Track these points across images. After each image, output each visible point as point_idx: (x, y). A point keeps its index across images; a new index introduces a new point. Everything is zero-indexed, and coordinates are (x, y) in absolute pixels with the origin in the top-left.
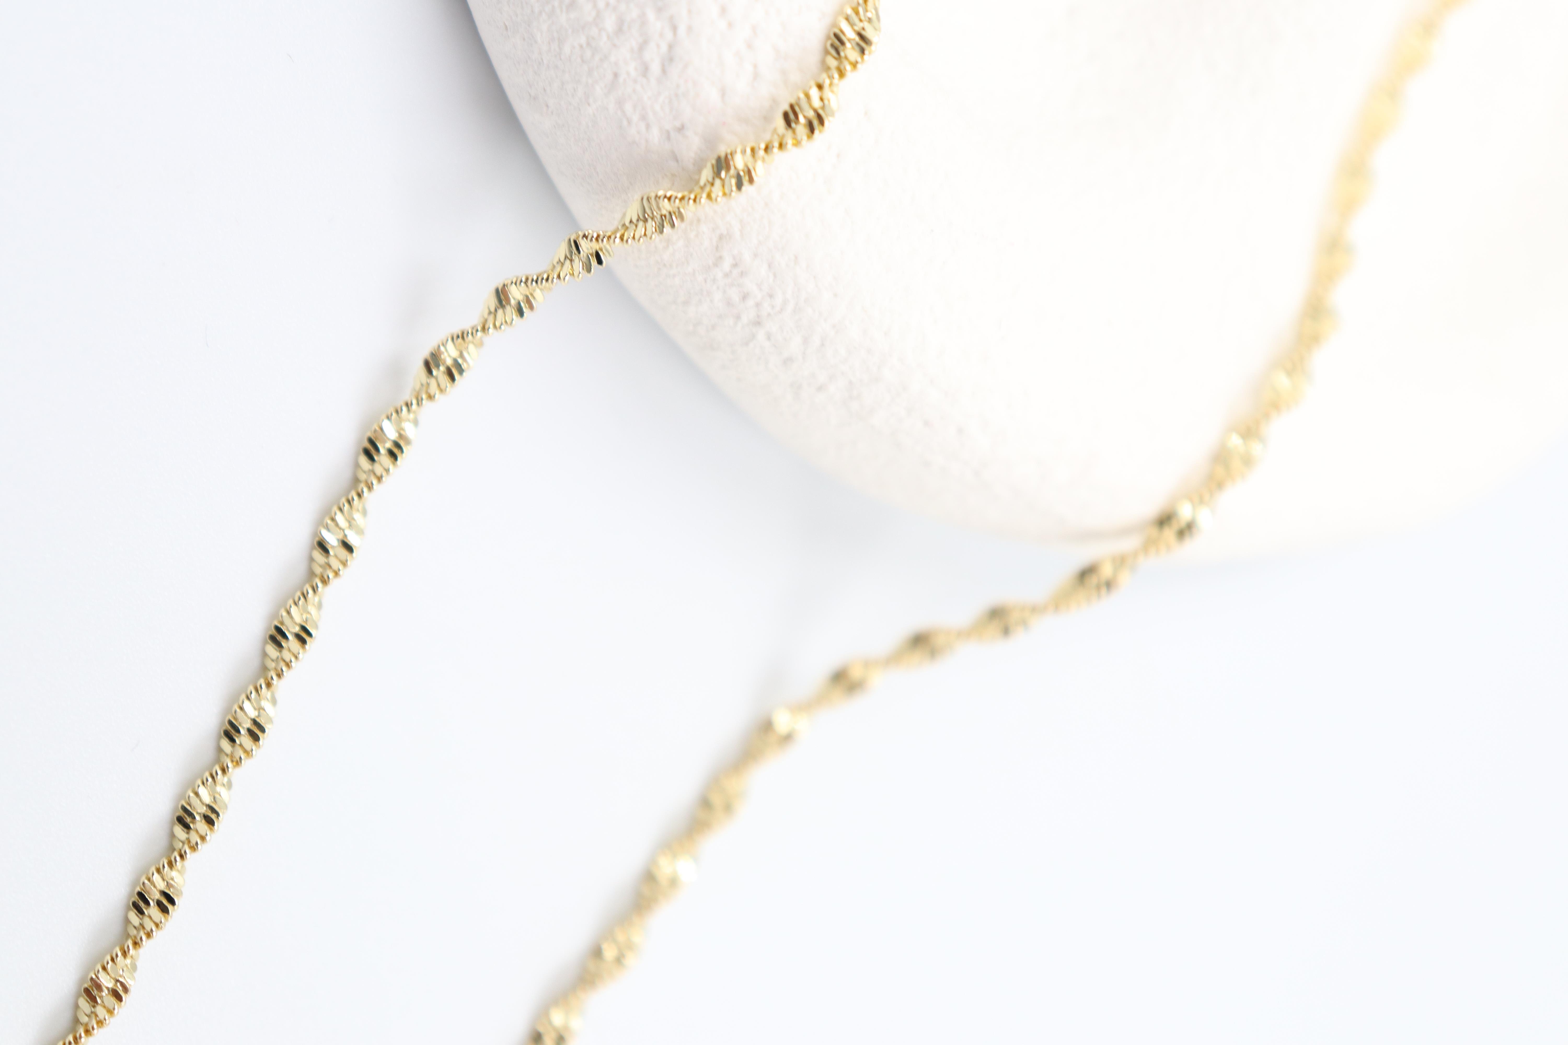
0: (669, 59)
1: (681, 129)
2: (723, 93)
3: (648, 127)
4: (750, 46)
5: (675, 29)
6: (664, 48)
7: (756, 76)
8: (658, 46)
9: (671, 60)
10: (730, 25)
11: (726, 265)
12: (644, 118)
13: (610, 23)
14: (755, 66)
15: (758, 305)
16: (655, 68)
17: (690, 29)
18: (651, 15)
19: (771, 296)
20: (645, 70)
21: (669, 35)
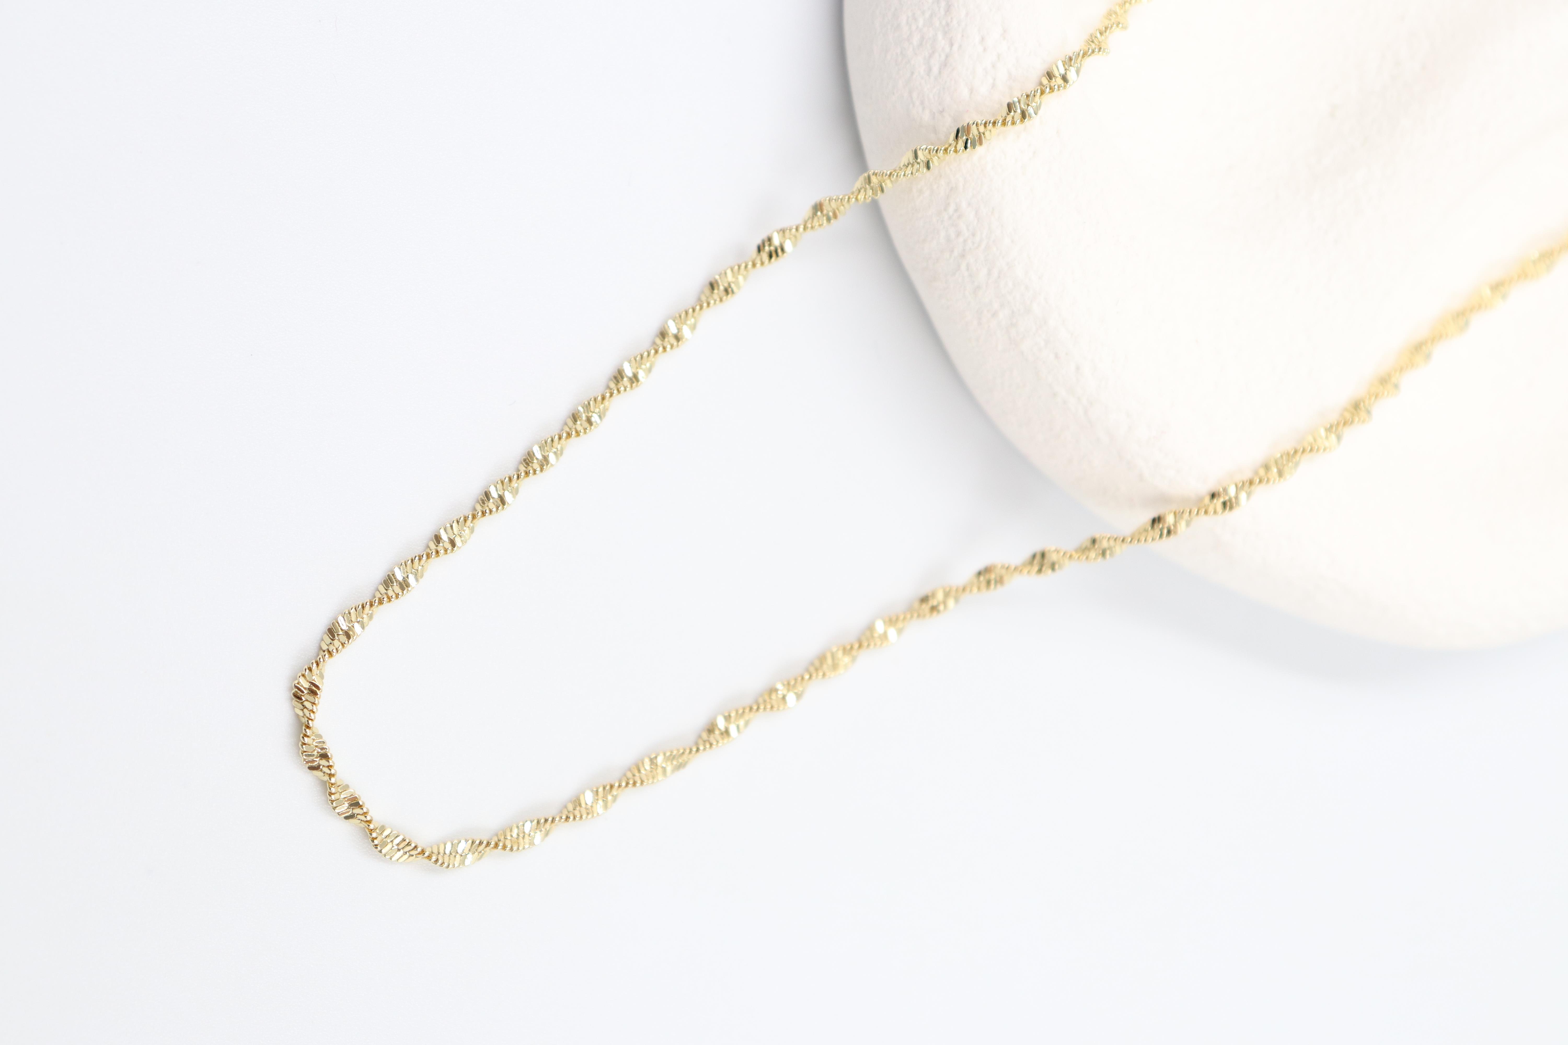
0: (944, 65)
1: (941, 112)
2: (971, 91)
3: (924, 109)
4: (994, 66)
5: (952, 45)
6: (943, 57)
7: (994, 86)
8: (940, 56)
9: (945, 65)
10: (985, 50)
11: (951, 210)
12: (922, 103)
13: (916, 40)
14: (994, 80)
15: (965, 241)
16: (935, 70)
17: (960, 46)
18: (940, 36)
19: (974, 235)
20: (929, 70)
21: (947, 49)
